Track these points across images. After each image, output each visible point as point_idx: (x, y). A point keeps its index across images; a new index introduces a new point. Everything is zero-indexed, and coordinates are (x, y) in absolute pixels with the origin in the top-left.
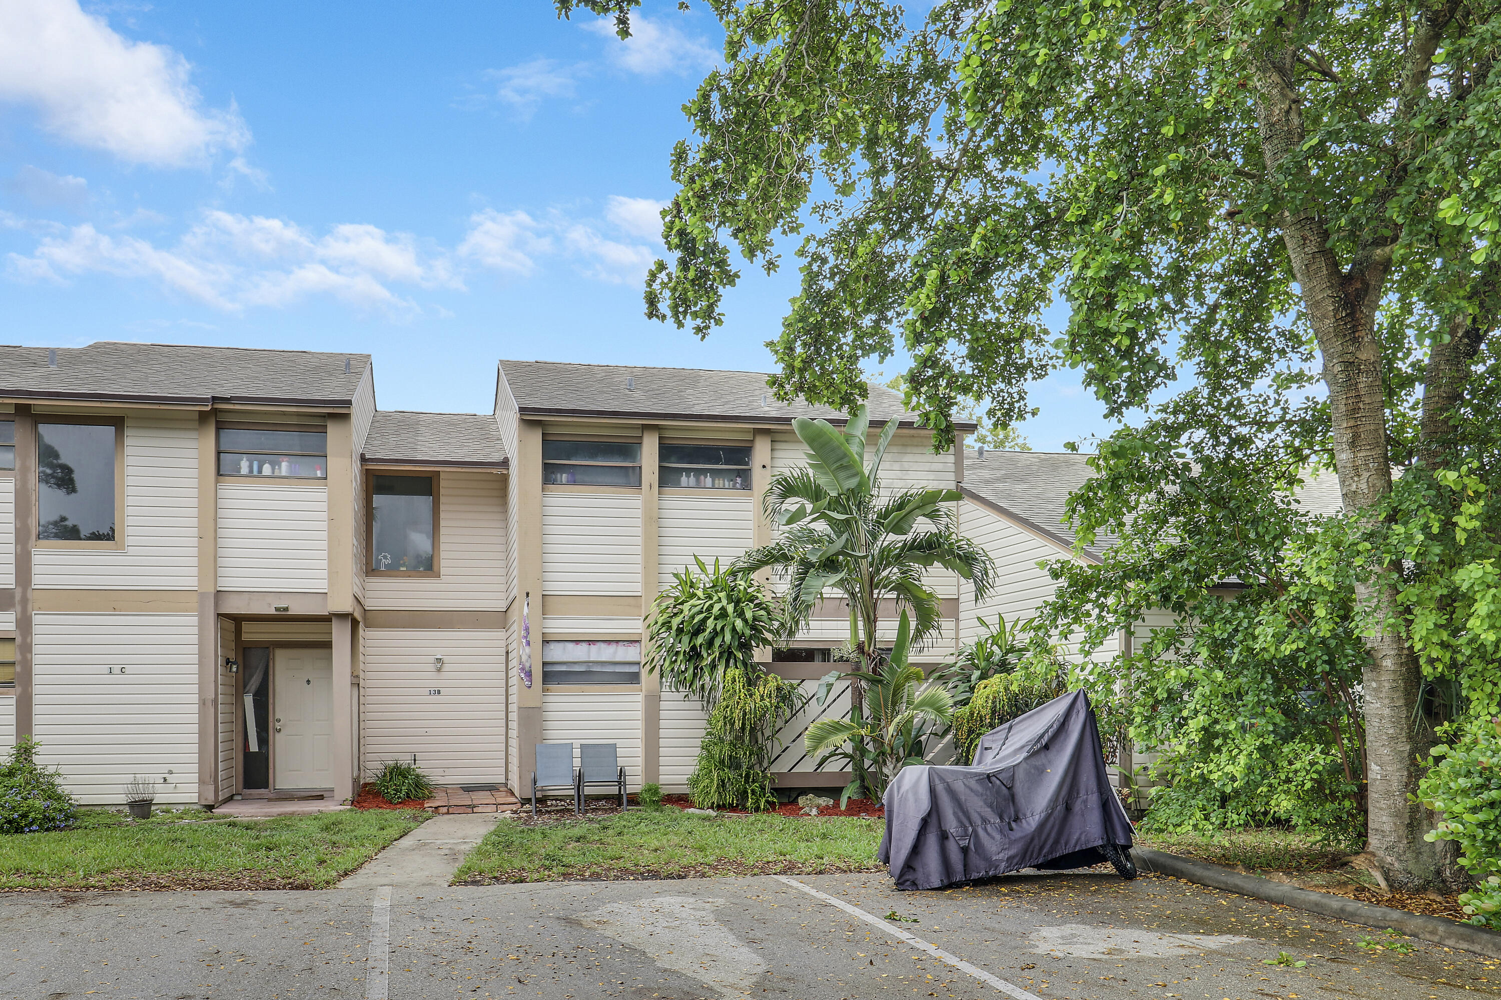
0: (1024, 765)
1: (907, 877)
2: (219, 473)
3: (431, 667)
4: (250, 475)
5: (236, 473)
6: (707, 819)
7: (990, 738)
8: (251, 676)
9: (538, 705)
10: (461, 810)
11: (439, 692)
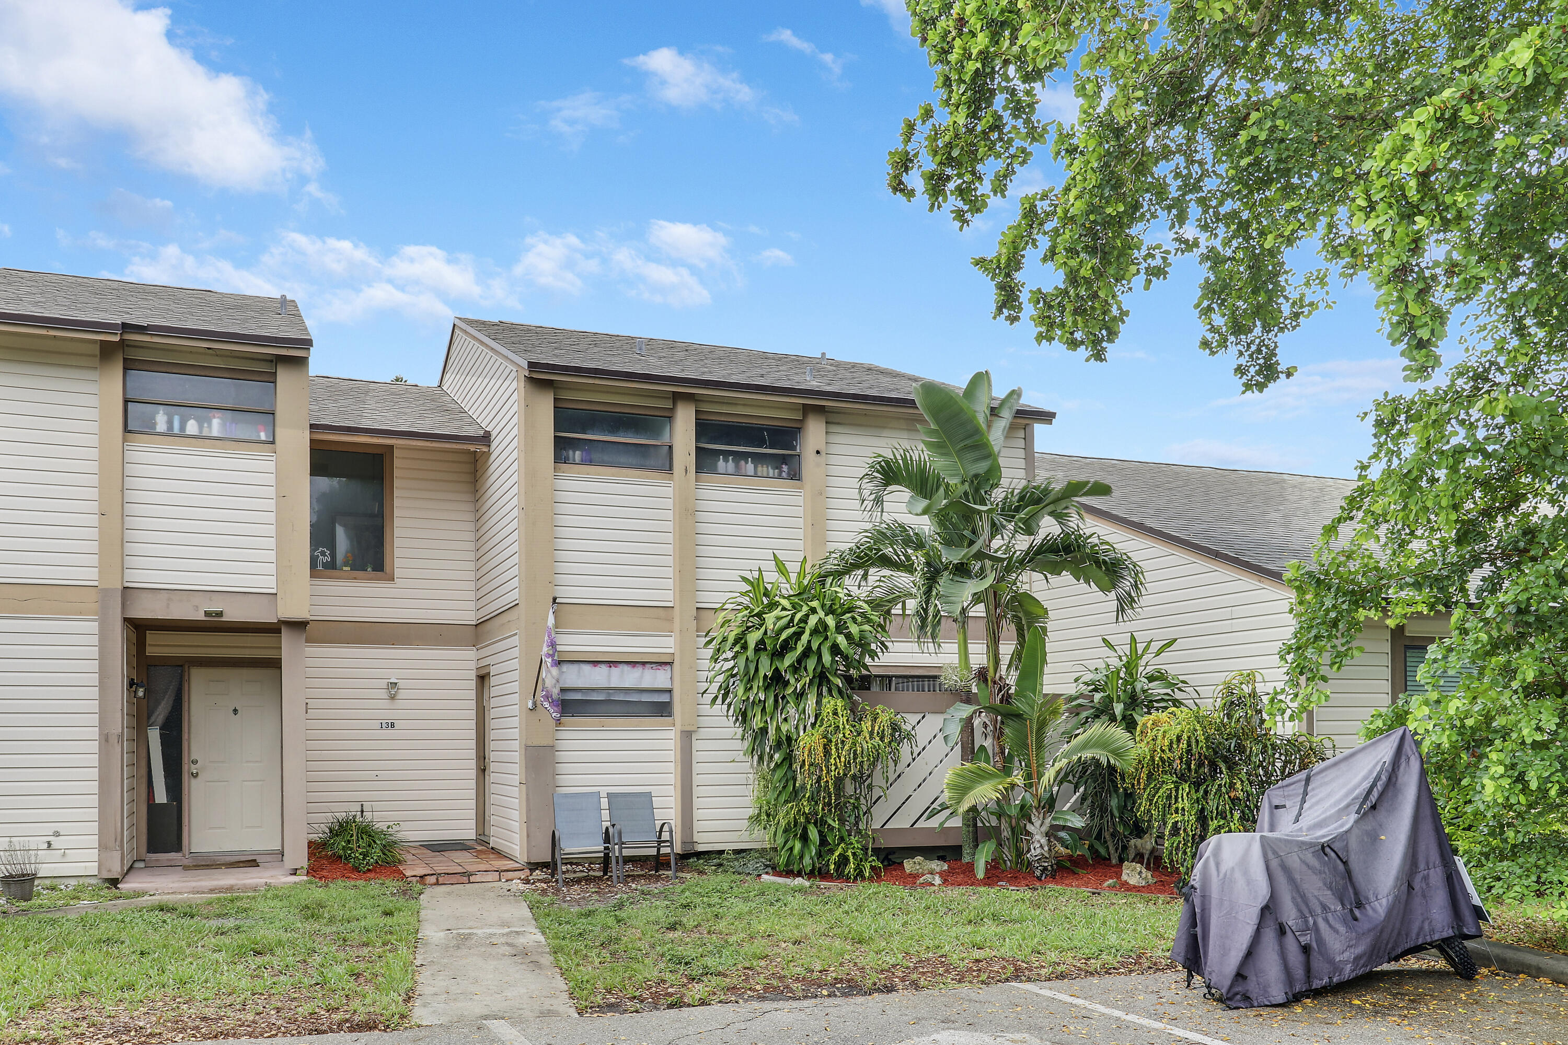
0: (1356, 831)
1: (1236, 989)
2: (126, 430)
3: (384, 694)
4: (169, 434)
5: (149, 430)
6: (801, 890)
7: (1280, 792)
8: (158, 703)
9: (551, 744)
10: (454, 879)
11: (393, 725)
